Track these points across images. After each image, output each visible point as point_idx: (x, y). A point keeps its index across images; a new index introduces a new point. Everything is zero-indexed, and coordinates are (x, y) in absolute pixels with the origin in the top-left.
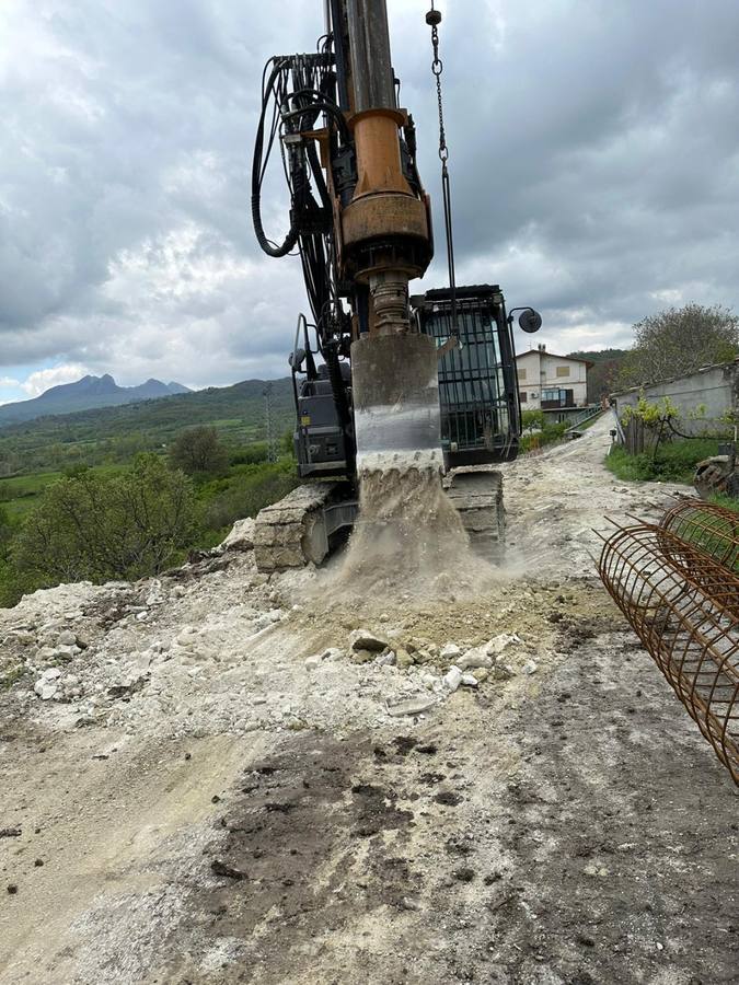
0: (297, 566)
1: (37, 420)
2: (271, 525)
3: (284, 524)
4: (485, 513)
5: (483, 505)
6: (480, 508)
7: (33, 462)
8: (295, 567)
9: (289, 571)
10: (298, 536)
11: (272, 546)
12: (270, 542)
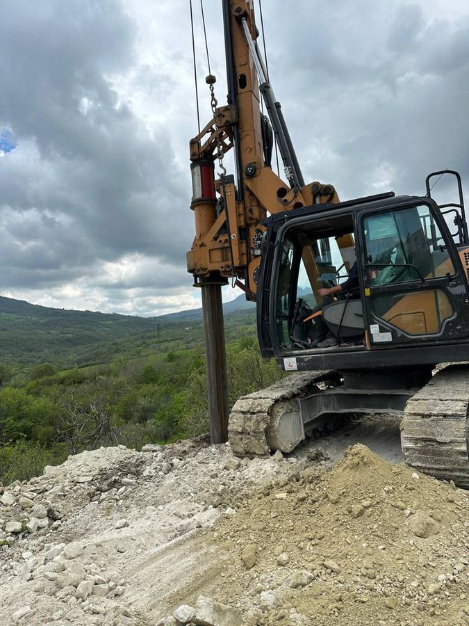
0: (262, 455)
1: (234, 313)
2: (243, 412)
3: (253, 413)
4: (452, 422)
5: (449, 412)
6: (445, 416)
7: (230, 336)
8: (261, 456)
9: (256, 459)
10: (263, 426)
11: (241, 433)
12: (240, 430)
